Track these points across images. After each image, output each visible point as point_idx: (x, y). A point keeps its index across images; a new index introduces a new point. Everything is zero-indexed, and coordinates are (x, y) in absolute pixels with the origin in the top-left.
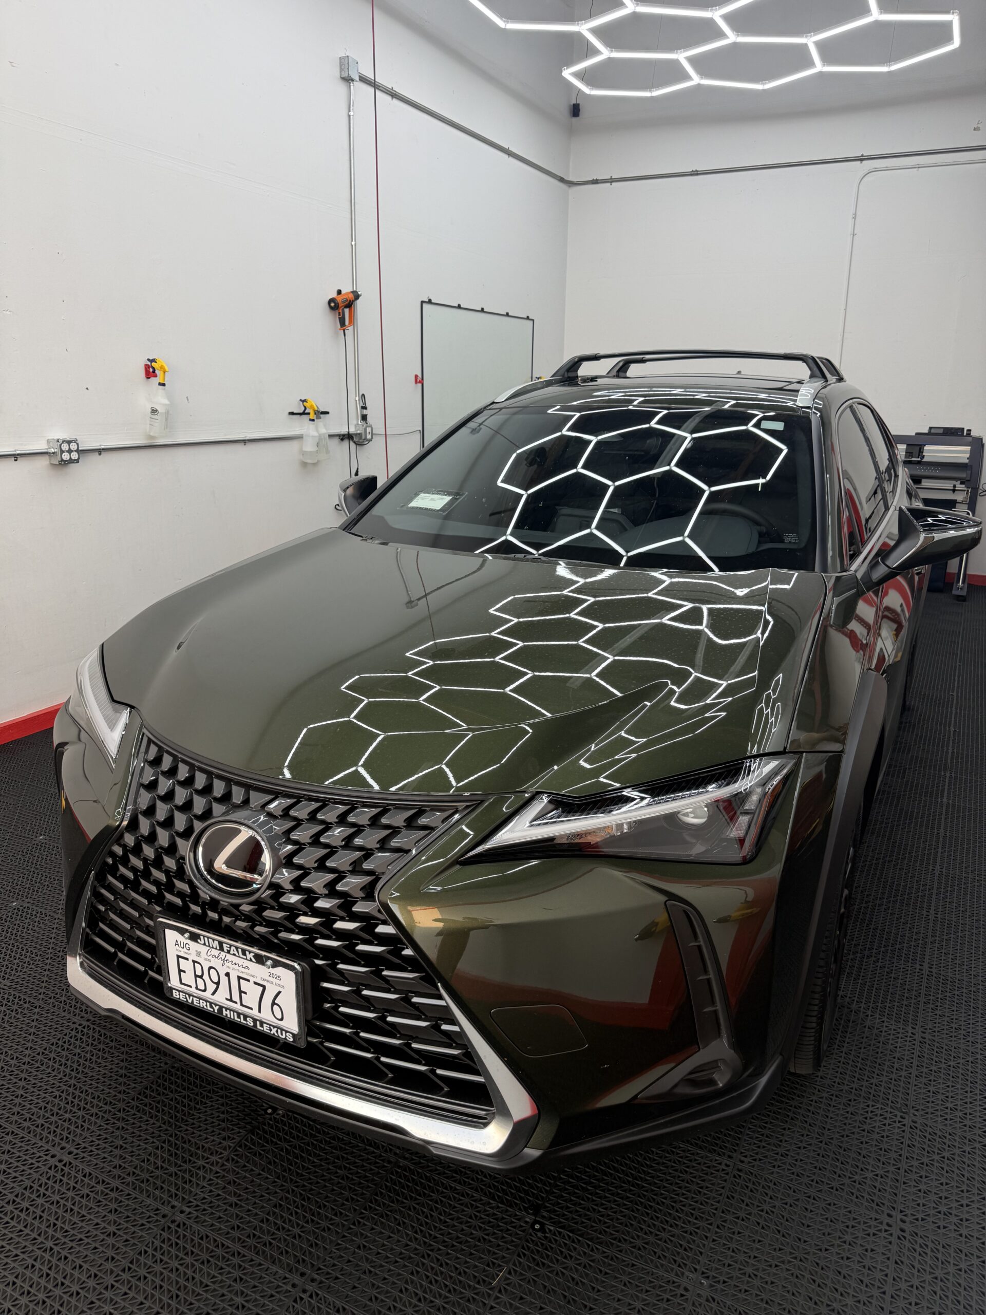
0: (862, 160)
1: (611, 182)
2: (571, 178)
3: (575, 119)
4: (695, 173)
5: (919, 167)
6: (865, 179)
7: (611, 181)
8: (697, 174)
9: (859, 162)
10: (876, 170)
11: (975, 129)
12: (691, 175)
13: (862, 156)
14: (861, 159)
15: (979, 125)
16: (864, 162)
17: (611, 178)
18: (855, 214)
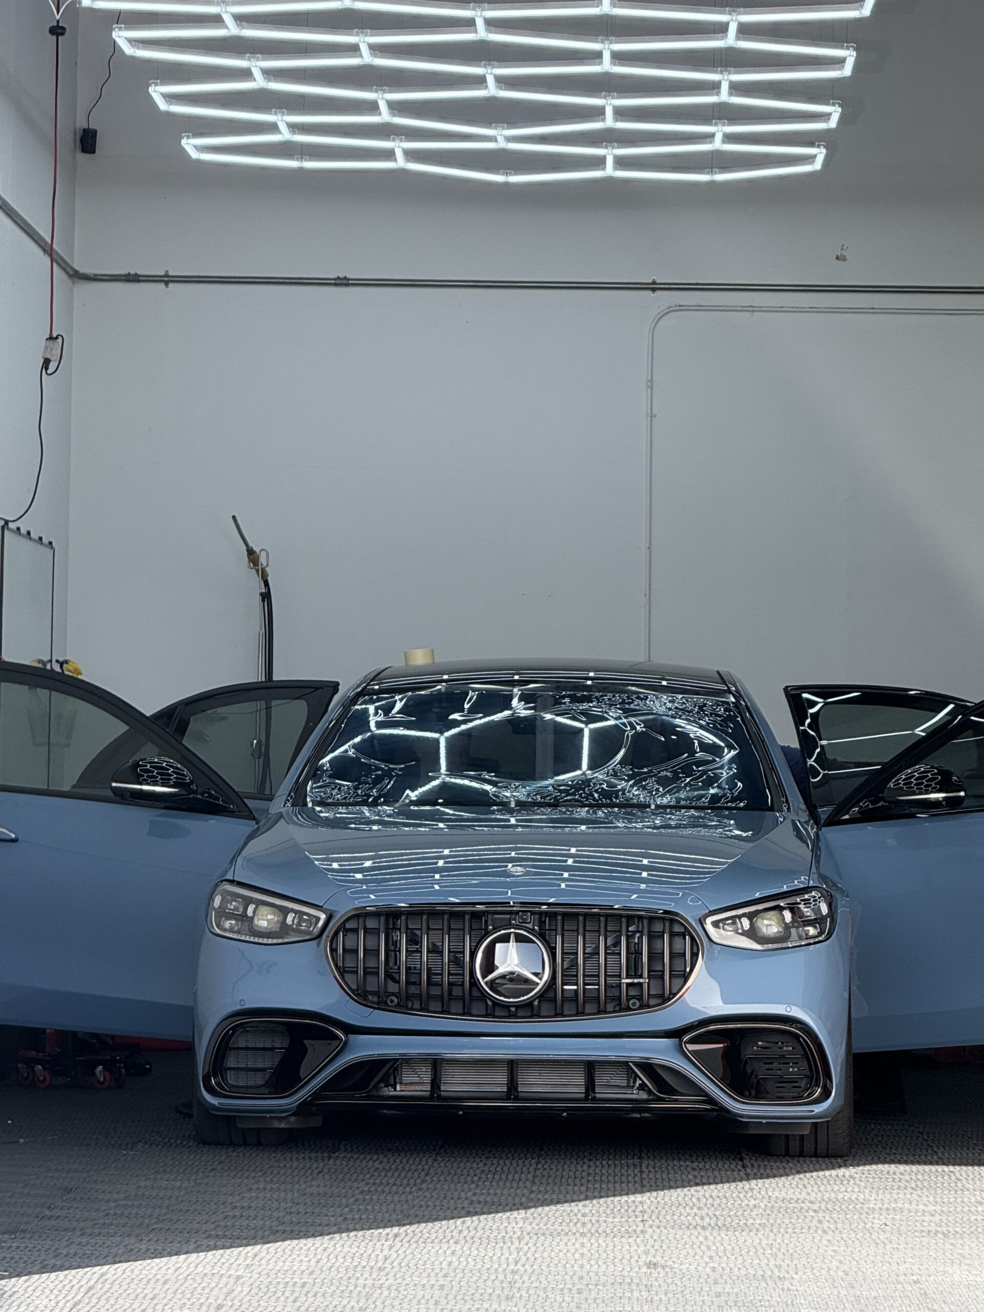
0: (654, 290)
1: (167, 283)
2: (82, 270)
3: (82, 157)
4: (343, 282)
5: (752, 309)
6: (659, 323)
7: (167, 280)
8: (348, 285)
9: (650, 293)
10: (681, 308)
11: (837, 258)
12: (336, 285)
13: (654, 283)
14: (653, 287)
15: (844, 253)
16: (658, 293)
17: (167, 276)
18: (651, 381)
